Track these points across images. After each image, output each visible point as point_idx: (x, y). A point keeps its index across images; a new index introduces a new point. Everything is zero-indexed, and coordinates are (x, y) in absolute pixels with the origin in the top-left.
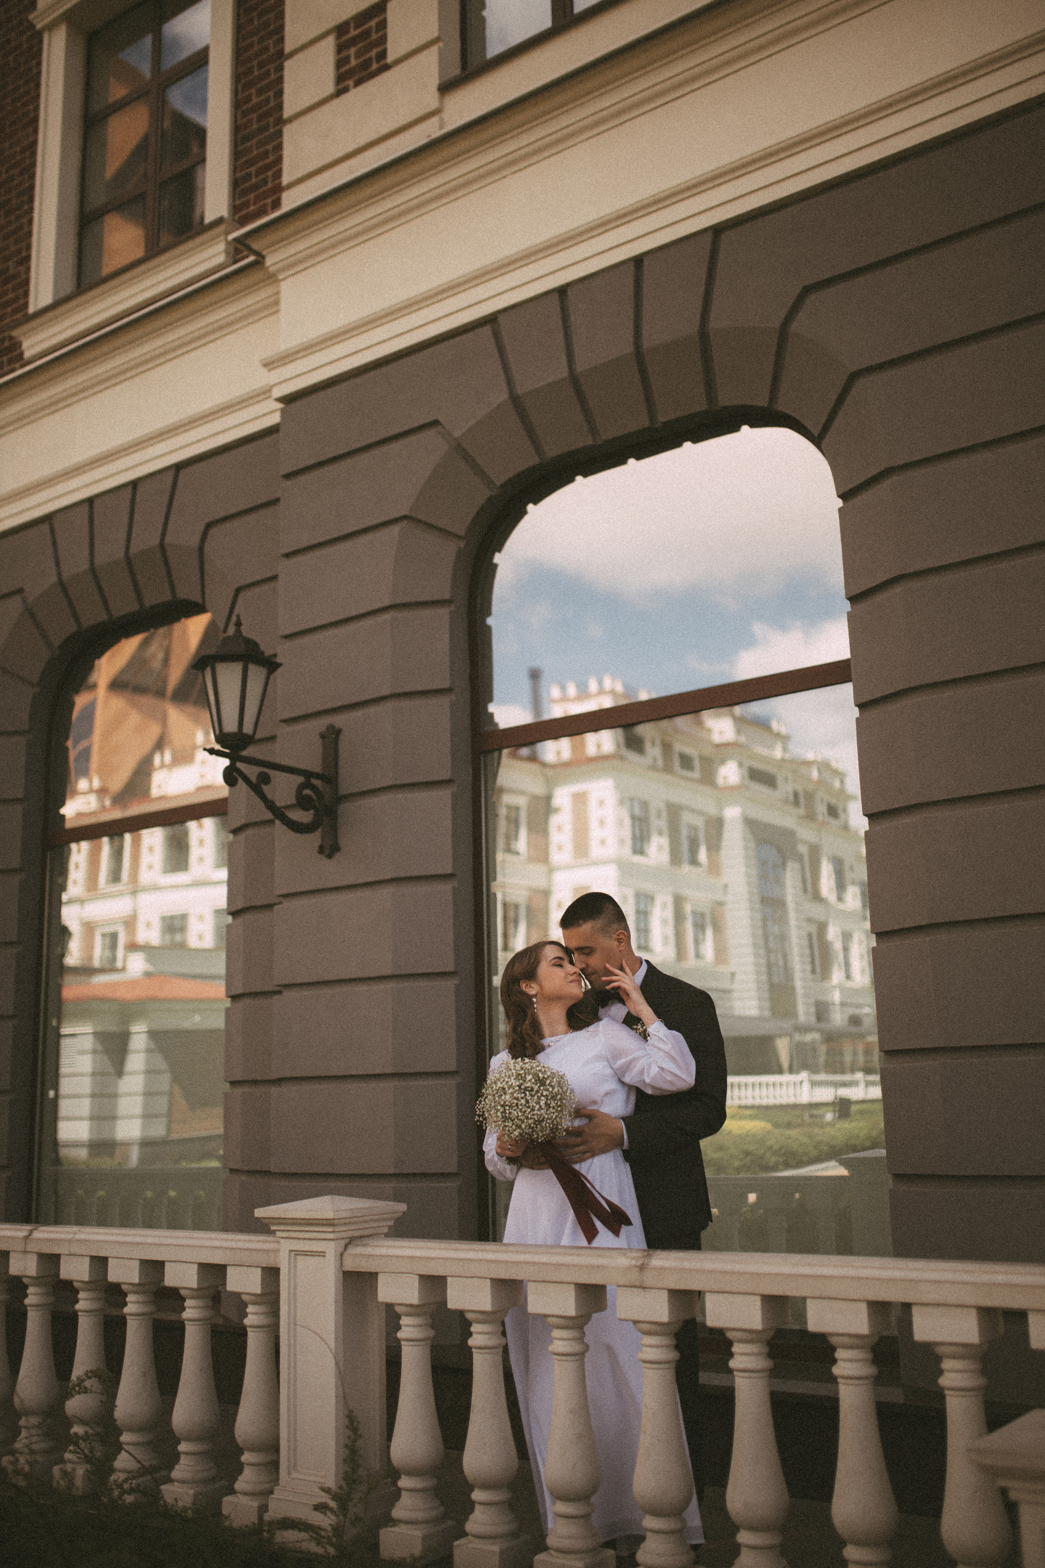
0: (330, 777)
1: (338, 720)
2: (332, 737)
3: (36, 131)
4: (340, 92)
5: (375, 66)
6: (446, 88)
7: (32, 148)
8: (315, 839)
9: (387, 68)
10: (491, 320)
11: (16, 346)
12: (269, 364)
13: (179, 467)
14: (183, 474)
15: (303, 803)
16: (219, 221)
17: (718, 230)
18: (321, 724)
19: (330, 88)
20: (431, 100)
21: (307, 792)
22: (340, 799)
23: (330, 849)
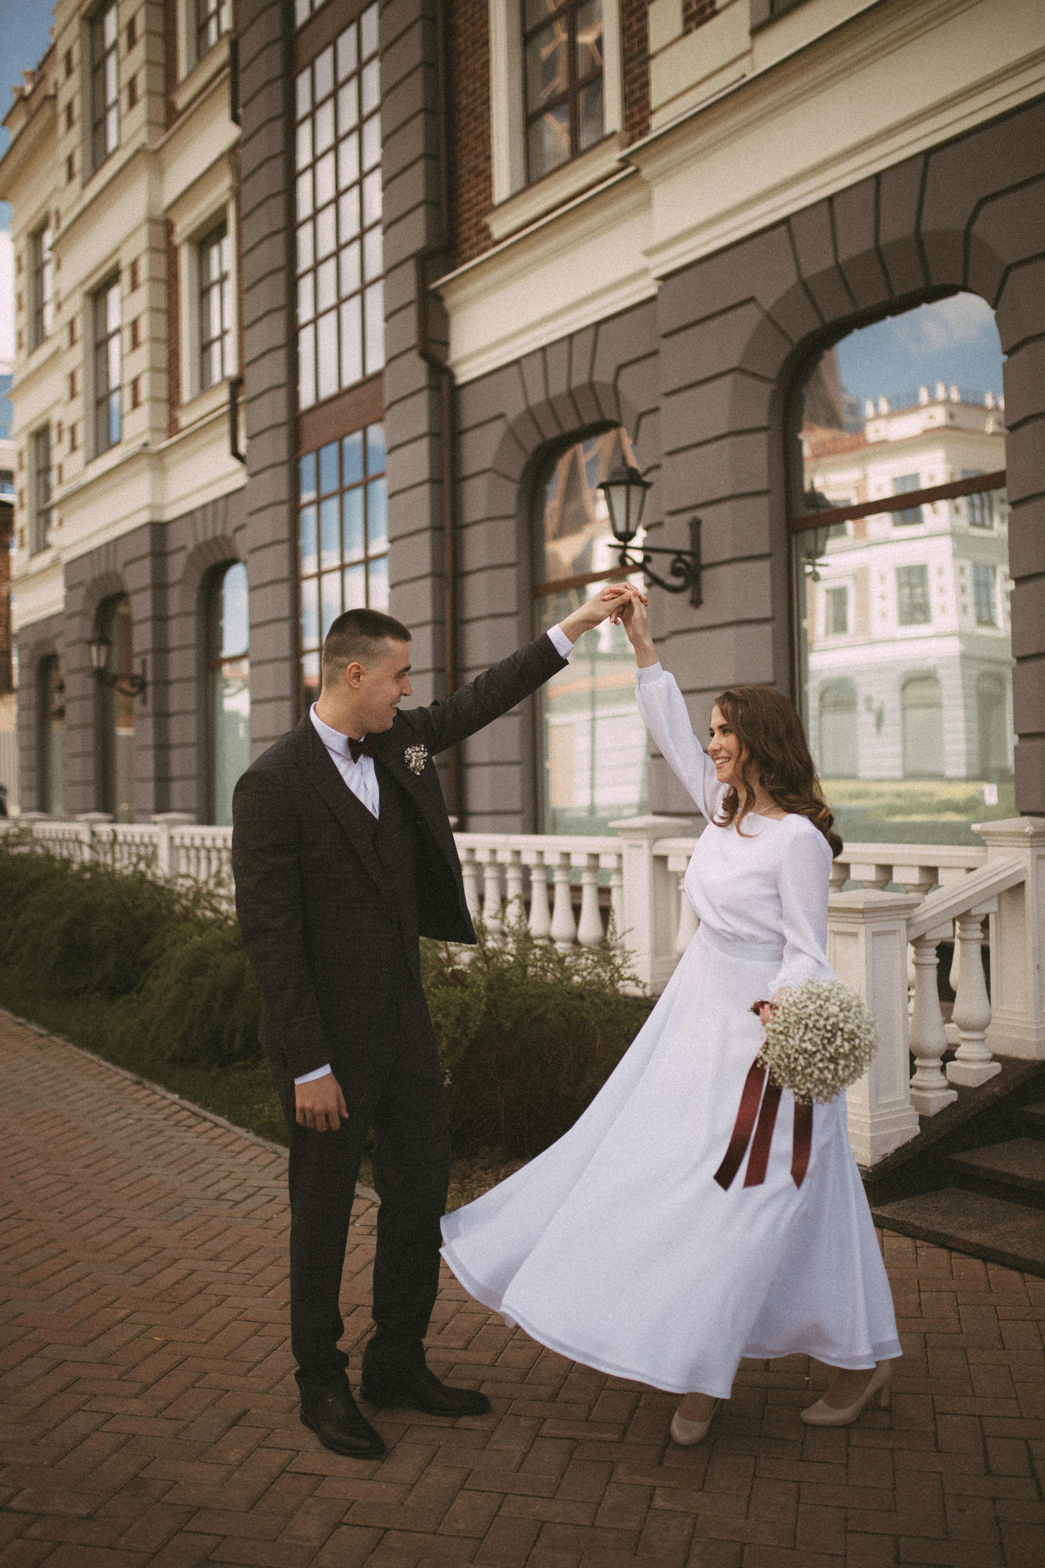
0: (695, 553)
1: (700, 514)
2: (695, 525)
3: (488, 52)
4: (687, 32)
5: (709, 11)
6: (756, 31)
7: (486, 64)
8: (687, 595)
9: (715, 13)
10: (785, 221)
11: (486, 228)
12: (648, 253)
13: (598, 324)
14: (603, 328)
15: (675, 572)
16: (613, 134)
17: (928, 153)
18: (687, 517)
19: (678, 29)
20: (745, 41)
21: (679, 565)
22: (702, 568)
23: (696, 602)
